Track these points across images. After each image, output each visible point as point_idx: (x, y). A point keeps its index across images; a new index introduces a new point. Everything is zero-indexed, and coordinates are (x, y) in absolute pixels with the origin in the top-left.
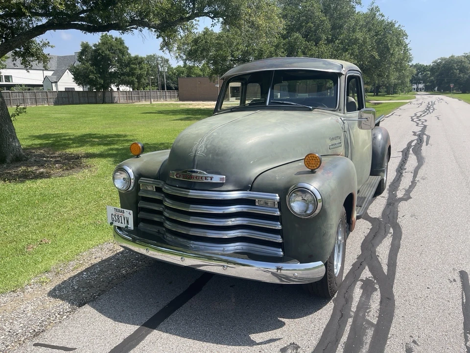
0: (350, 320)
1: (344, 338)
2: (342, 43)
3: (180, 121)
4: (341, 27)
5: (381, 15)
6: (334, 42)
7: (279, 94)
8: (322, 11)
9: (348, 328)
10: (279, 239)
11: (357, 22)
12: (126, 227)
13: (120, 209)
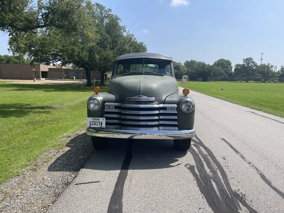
0: (199, 155)
1: (202, 159)
2: (118, 50)
3: (16, 91)
4: (116, 42)
5: (135, 38)
6: (114, 49)
7: (75, 77)
8: (106, 32)
9: (201, 157)
10: (176, 123)
11: (125, 40)
12: (101, 127)
13: (97, 118)
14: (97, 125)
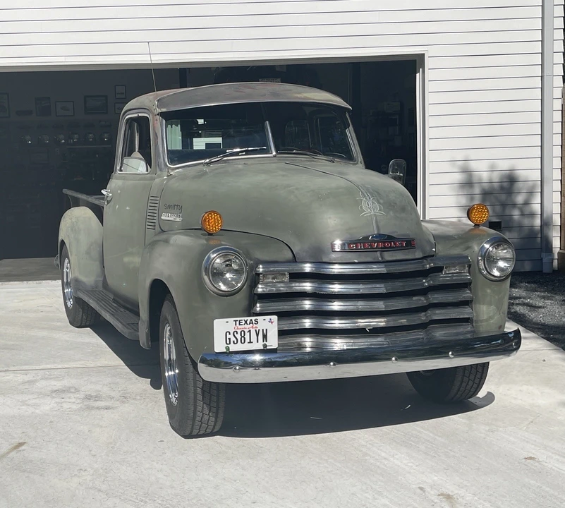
12: (265, 346)
13: (249, 318)
14: (250, 342)
